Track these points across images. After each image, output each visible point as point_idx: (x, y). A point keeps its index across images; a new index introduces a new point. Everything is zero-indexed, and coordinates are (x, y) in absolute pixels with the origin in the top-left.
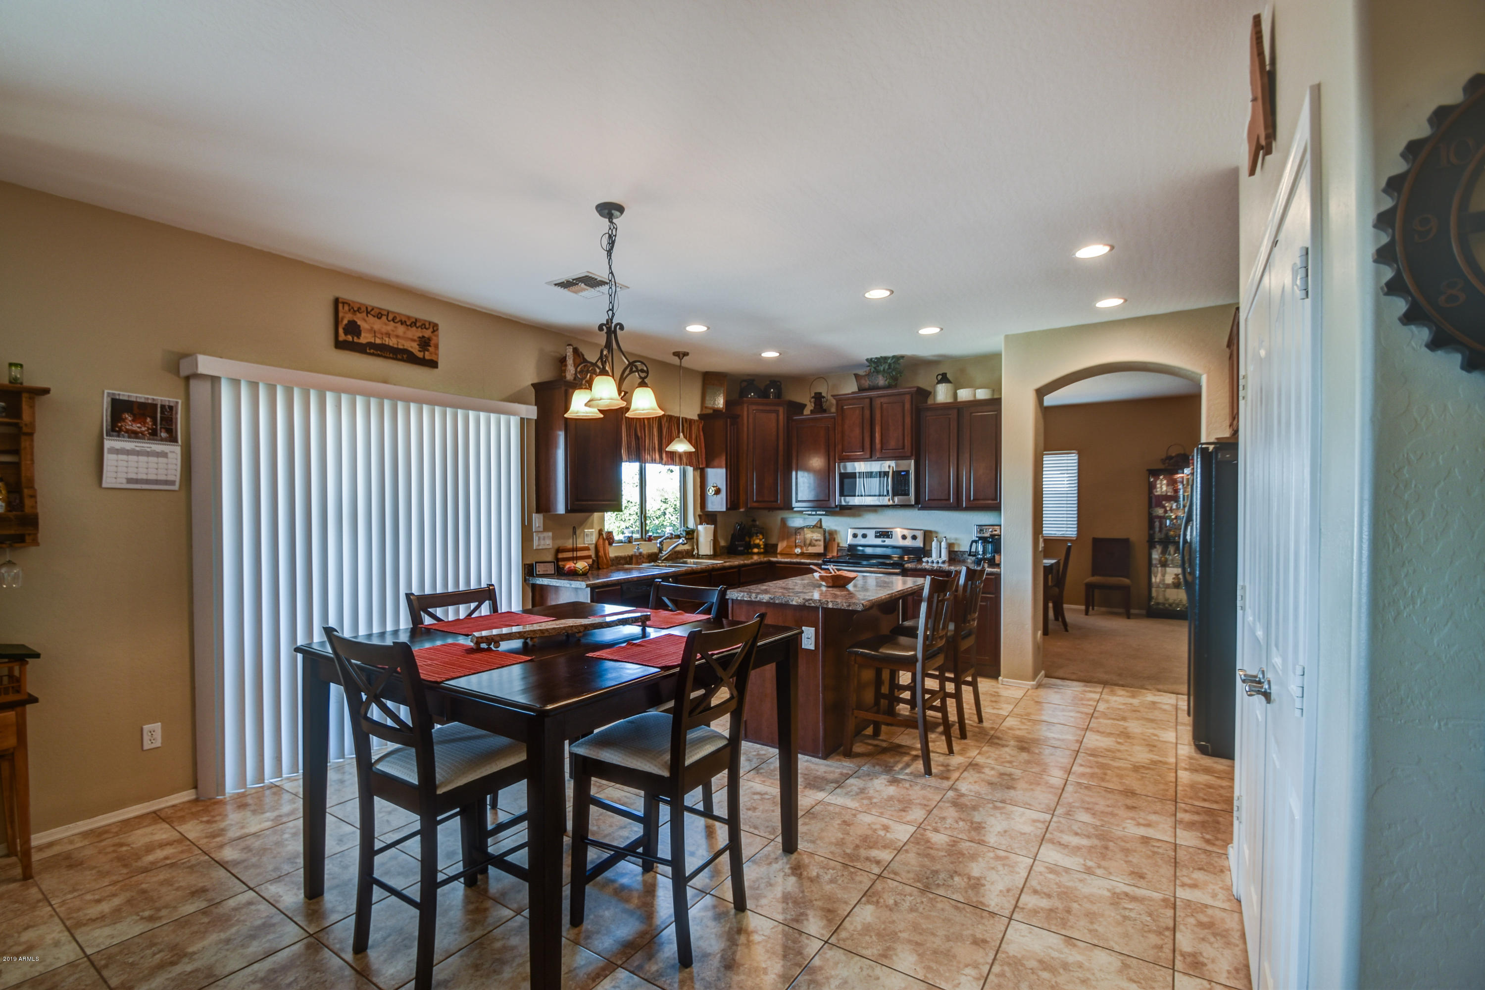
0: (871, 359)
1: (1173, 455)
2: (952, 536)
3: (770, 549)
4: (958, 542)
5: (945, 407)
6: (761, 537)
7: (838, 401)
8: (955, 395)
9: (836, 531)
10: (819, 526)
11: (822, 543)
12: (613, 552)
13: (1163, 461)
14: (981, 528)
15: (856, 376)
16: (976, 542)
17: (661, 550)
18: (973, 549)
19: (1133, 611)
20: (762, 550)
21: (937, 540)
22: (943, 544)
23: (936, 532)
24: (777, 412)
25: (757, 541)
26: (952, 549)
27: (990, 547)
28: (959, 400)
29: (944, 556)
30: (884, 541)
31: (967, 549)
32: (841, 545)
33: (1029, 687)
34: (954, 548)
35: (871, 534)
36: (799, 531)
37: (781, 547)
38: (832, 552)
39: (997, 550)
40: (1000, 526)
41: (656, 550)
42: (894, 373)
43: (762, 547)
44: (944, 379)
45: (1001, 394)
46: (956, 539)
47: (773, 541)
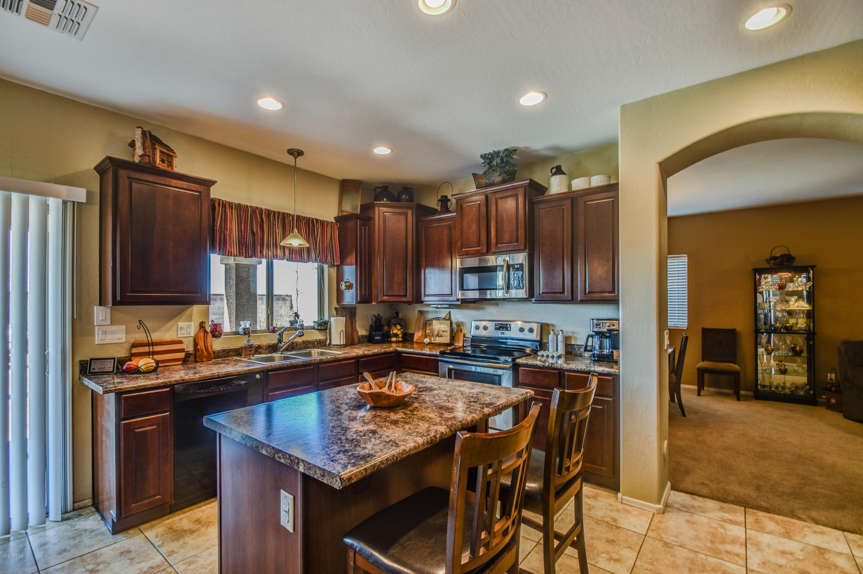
0: (485, 155)
1: (778, 255)
2: (568, 329)
3: (407, 338)
4: (575, 335)
5: (560, 198)
6: (399, 327)
7: (458, 200)
8: (570, 186)
9: (462, 323)
10: (449, 318)
11: (448, 334)
12: (217, 345)
13: (768, 261)
14: (599, 322)
15: (474, 175)
16: (592, 336)
17: (280, 341)
18: (590, 343)
19: (742, 392)
20: (400, 339)
21: (554, 334)
22: (560, 338)
23: (553, 325)
24: (406, 214)
25: (395, 331)
26: (569, 343)
27: (607, 342)
28: (573, 189)
29: (561, 350)
30: (503, 334)
31: (583, 343)
32: (467, 336)
33: (655, 511)
34: (570, 341)
35: (491, 326)
36: (429, 322)
37: (417, 336)
38: (459, 343)
39: (615, 346)
40: (618, 320)
41: (276, 341)
42: (507, 168)
43: (400, 336)
44: (559, 171)
45: (618, 179)
46: (573, 333)
47: (411, 331)
